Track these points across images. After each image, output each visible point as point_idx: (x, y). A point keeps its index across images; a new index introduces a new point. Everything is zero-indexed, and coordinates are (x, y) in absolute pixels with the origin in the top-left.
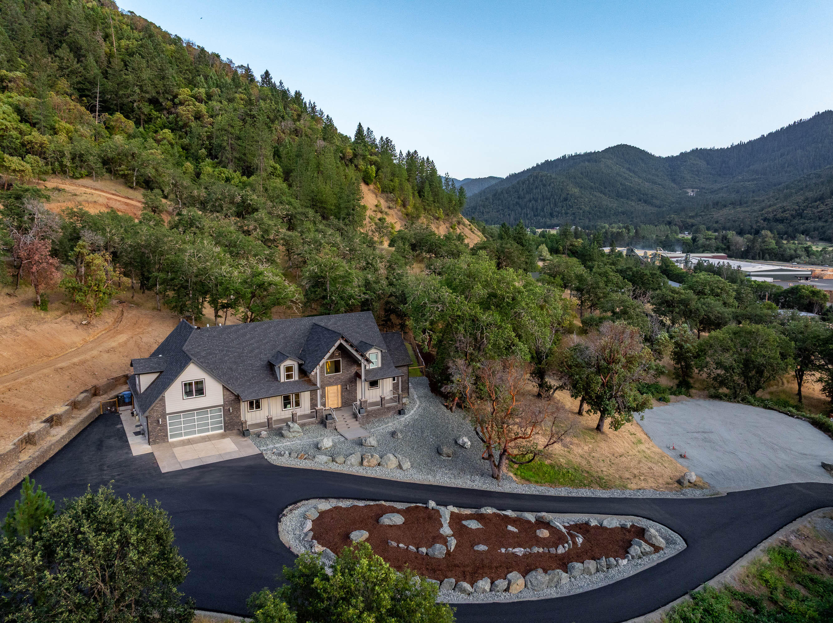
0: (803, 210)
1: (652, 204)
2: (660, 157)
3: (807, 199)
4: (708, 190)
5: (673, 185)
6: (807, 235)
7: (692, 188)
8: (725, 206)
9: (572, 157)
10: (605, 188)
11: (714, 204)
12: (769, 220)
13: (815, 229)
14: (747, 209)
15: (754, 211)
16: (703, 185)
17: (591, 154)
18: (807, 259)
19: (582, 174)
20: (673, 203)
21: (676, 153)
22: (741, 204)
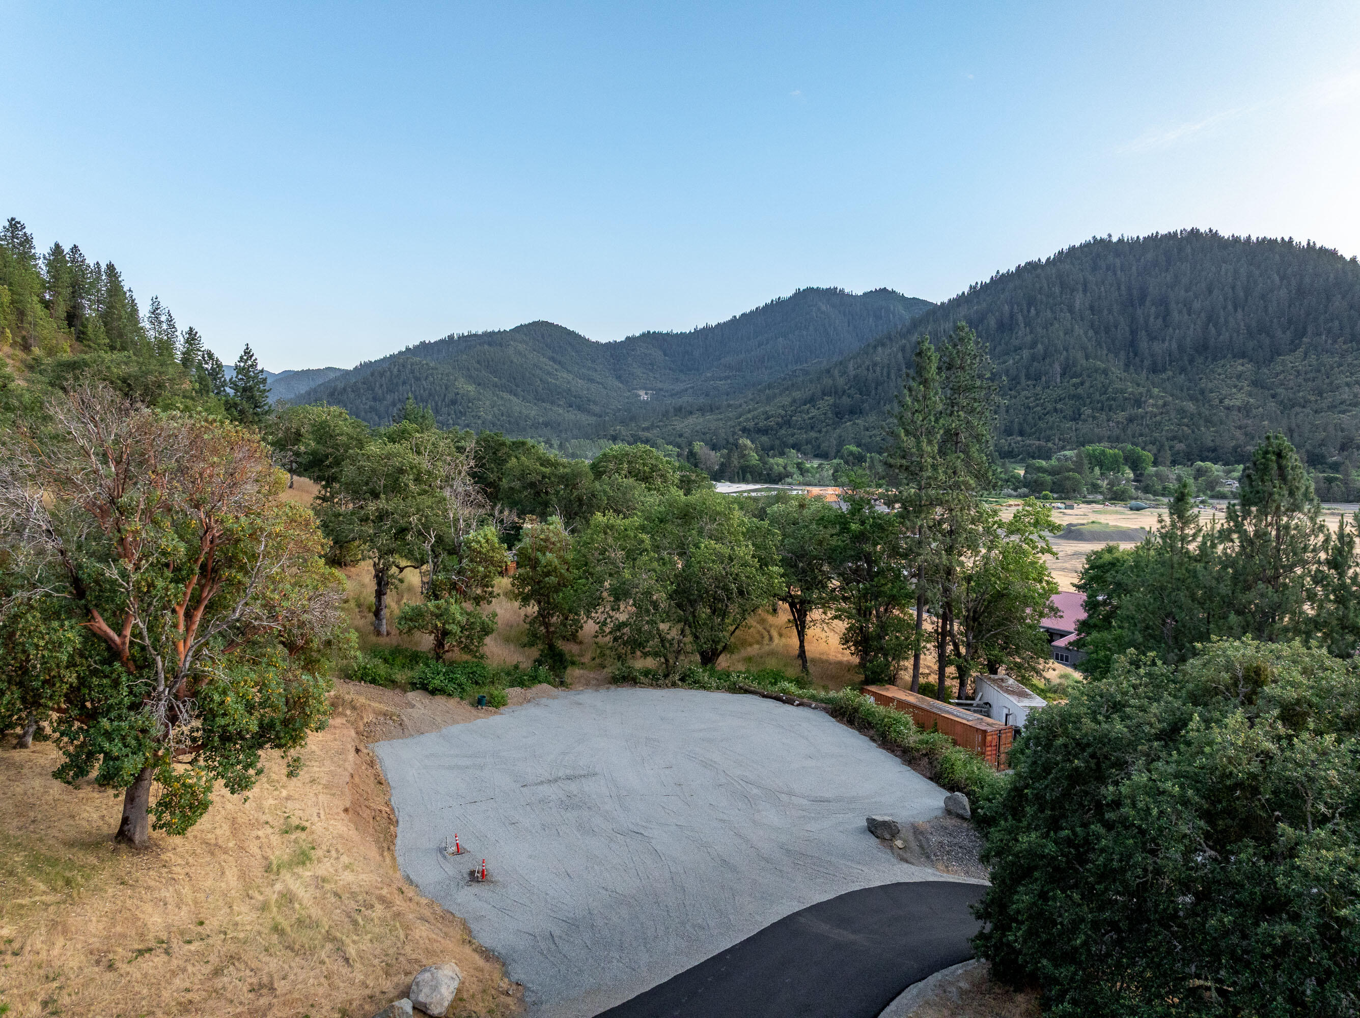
0: (791, 416)
1: (588, 412)
2: (597, 342)
3: (794, 401)
4: (667, 391)
5: (617, 384)
6: (798, 450)
7: (645, 388)
8: (691, 413)
9: (462, 338)
10: (517, 386)
11: (675, 409)
12: (749, 430)
13: (808, 442)
14: (719, 416)
15: (730, 419)
16: (660, 385)
17: (493, 333)
18: (801, 479)
19: (478, 362)
20: (620, 410)
21: (620, 338)
22: (712, 410)
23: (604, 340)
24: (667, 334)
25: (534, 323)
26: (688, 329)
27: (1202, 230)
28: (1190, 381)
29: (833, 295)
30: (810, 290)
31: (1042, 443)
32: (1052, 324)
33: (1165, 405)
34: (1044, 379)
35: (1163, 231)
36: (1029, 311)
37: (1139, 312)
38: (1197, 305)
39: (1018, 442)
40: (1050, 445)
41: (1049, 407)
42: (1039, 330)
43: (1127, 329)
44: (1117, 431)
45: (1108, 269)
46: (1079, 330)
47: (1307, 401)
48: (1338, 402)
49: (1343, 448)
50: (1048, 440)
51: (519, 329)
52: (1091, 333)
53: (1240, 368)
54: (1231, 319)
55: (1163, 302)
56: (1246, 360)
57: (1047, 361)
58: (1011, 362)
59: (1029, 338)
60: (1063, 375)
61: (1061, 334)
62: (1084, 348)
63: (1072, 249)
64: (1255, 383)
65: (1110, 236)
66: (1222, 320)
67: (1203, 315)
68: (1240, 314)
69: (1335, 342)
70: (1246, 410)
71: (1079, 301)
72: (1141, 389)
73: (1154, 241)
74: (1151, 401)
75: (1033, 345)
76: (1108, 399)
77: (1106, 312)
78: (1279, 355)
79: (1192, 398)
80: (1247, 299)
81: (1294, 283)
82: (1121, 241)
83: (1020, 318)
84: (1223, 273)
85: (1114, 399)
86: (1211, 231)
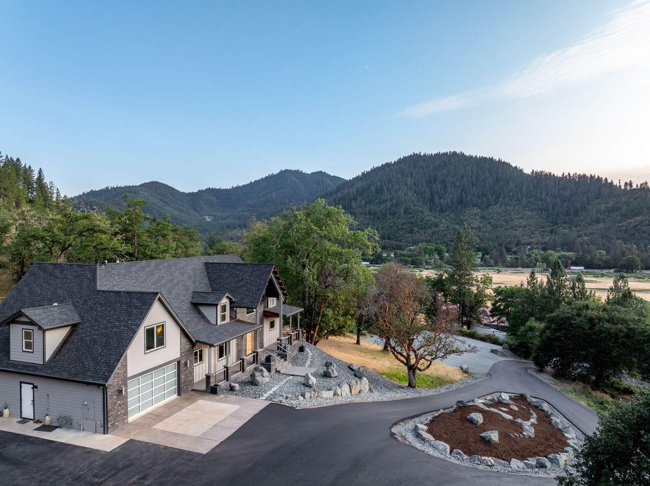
2: (183, 192)
4: (220, 217)
5: (194, 213)
7: (208, 215)
8: (235, 228)
9: (114, 189)
11: (227, 226)
17: (130, 186)
20: (197, 226)
23: (187, 191)
24: (219, 189)
25: (151, 182)
26: (229, 187)
27: (458, 152)
28: (456, 216)
29: (297, 173)
30: (286, 171)
31: (398, 243)
32: (399, 191)
33: (447, 227)
34: (397, 215)
35: (442, 152)
36: (388, 185)
37: (434, 186)
38: (457, 184)
39: (388, 242)
40: (401, 243)
41: (400, 227)
42: (393, 193)
43: (429, 193)
44: (428, 238)
45: (420, 168)
46: (410, 194)
47: (502, 225)
48: (514, 225)
49: (517, 245)
50: (400, 241)
51: (143, 185)
52: (415, 195)
53: (476, 211)
54: (471, 190)
55: (443, 182)
56: (478, 207)
57: (398, 207)
58: (383, 207)
59: (389, 197)
60: (405, 213)
61: (403, 195)
62: (413, 201)
63: (405, 158)
64: (482, 217)
65: (420, 153)
66: (468, 191)
67: (460, 188)
68: (474, 189)
69: (511, 201)
70: (479, 229)
71: (409, 181)
72: (438, 220)
73: (438, 155)
74: (442, 225)
75: (391, 200)
76: (424, 224)
77: (420, 186)
78: (490, 205)
79: (458, 224)
80: (477, 181)
81: (494, 176)
82: (425, 155)
83: (385, 187)
84: (467, 171)
85: (427, 224)
86: (461, 153)
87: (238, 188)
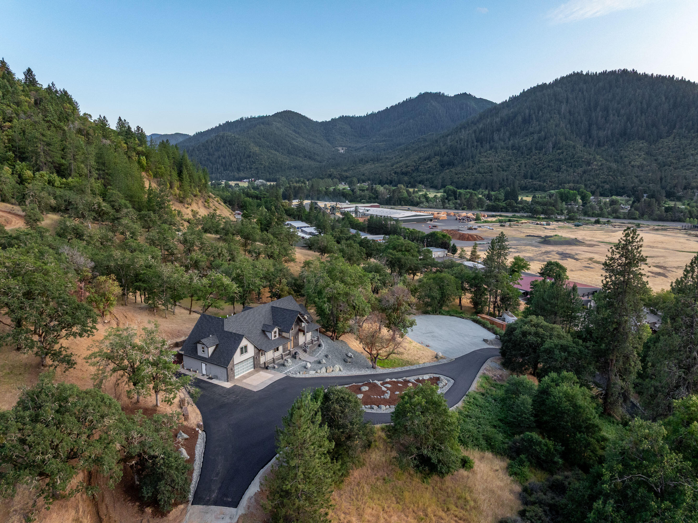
0: (419, 166)
1: (315, 160)
2: (317, 122)
3: (420, 158)
4: (353, 148)
5: (327, 144)
6: (423, 184)
7: (341, 146)
8: (367, 162)
9: (247, 119)
10: (278, 146)
11: (359, 160)
12: (398, 173)
13: (427, 180)
14: (382, 165)
15: (388, 167)
16: (349, 145)
17: (263, 117)
18: (427, 204)
19: (259, 134)
20: (330, 159)
21: (329, 119)
22: (378, 161)
23: (320, 121)
24: (353, 117)
25: (284, 111)
26: (363, 114)
27: (629, 70)
28: (616, 151)
29: (438, 97)
30: (426, 94)
31: (541, 183)
32: (549, 121)
33: (602, 165)
34: (544, 150)
35: (609, 70)
36: (538, 113)
37: (593, 114)
38: (622, 112)
39: (529, 182)
40: (545, 184)
41: (546, 164)
42: (543, 124)
43: (587, 123)
44: (578, 178)
45: (579, 91)
46: (562, 125)
47: (672, 163)
48: (686, 164)
49: (685, 188)
50: (544, 182)
51: (277, 115)
52: (568, 126)
53: (641, 145)
54: (639, 119)
55: (606, 109)
56: (644, 141)
57: (546, 140)
58: (528, 140)
59: (538, 128)
60: (554, 148)
61: (554, 126)
62: (564, 134)
63: (562, 78)
64: (648, 153)
65: (582, 72)
66: (634, 120)
67: (625, 117)
68: (643, 117)
69: (689, 132)
70: (641, 167)
71: (564, 108)
72: (591, 157)
73: (604, 74)
74: (595, 163)
75: (540, 132)
76: (574, 161)
77: (577, 114)
78: (661, 138)
79: (616, 161)
80: (647, 108)
81: (672, 101)
82: (587, 74)
83: (534, 116)
84: (637, 94)
85: (578, 162)
86: (633, 70)
87: (373, 115)
